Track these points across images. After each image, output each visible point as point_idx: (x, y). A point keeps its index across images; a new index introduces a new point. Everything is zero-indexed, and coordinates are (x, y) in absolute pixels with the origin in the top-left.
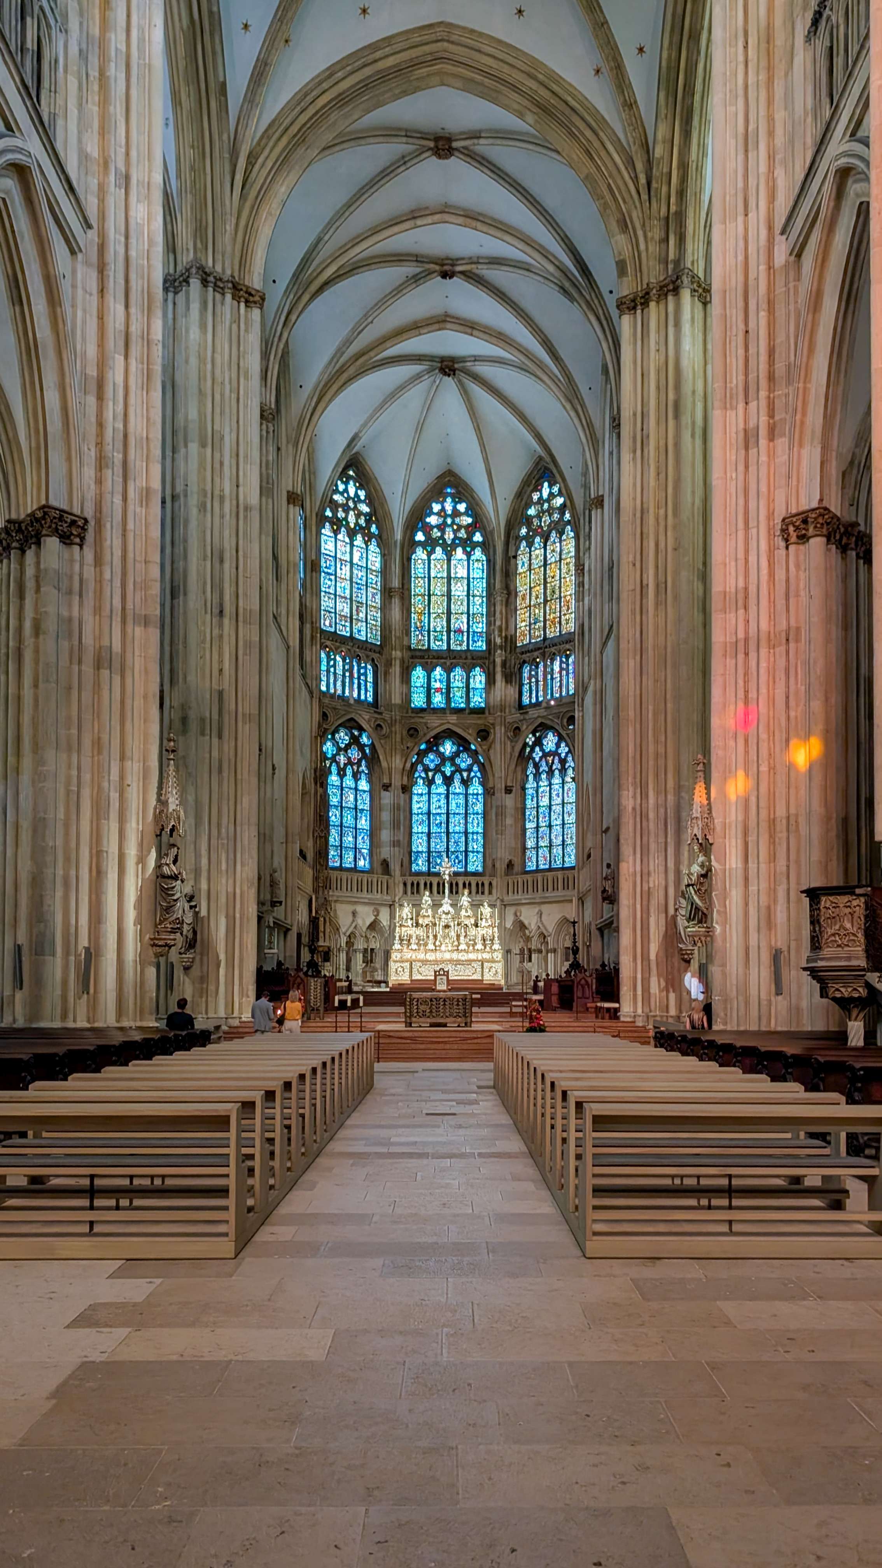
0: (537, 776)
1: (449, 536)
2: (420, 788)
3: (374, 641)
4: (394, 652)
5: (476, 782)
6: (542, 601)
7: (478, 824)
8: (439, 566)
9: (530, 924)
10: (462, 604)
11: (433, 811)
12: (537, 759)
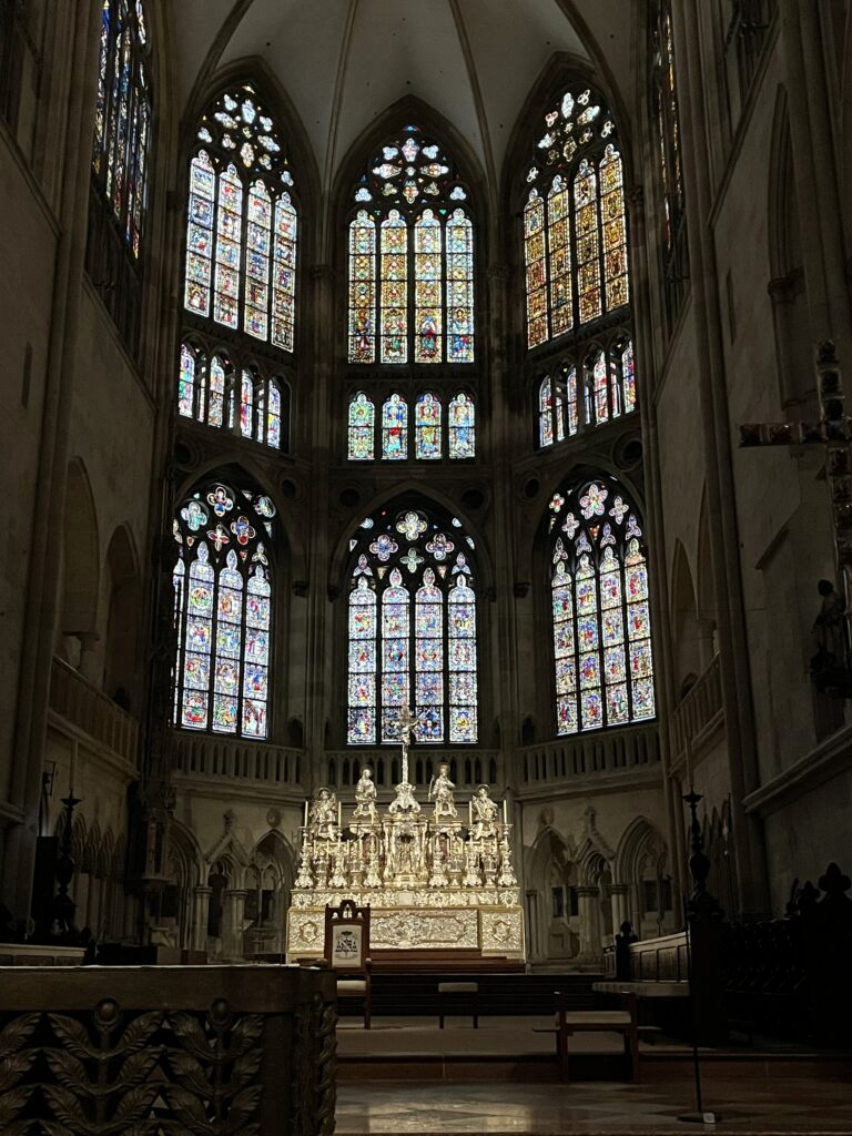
0: (572, 564)
1: (411, 193)
2: (362, 595)
3: (282, 346)
4: (316, 365)
5: (462, 580)
6: (569, 269)
7: (467, 656)
8: (394, 238)
9: (571, 837)
10: (433, 293)
11: (386, 635)
12: (571, 535)
